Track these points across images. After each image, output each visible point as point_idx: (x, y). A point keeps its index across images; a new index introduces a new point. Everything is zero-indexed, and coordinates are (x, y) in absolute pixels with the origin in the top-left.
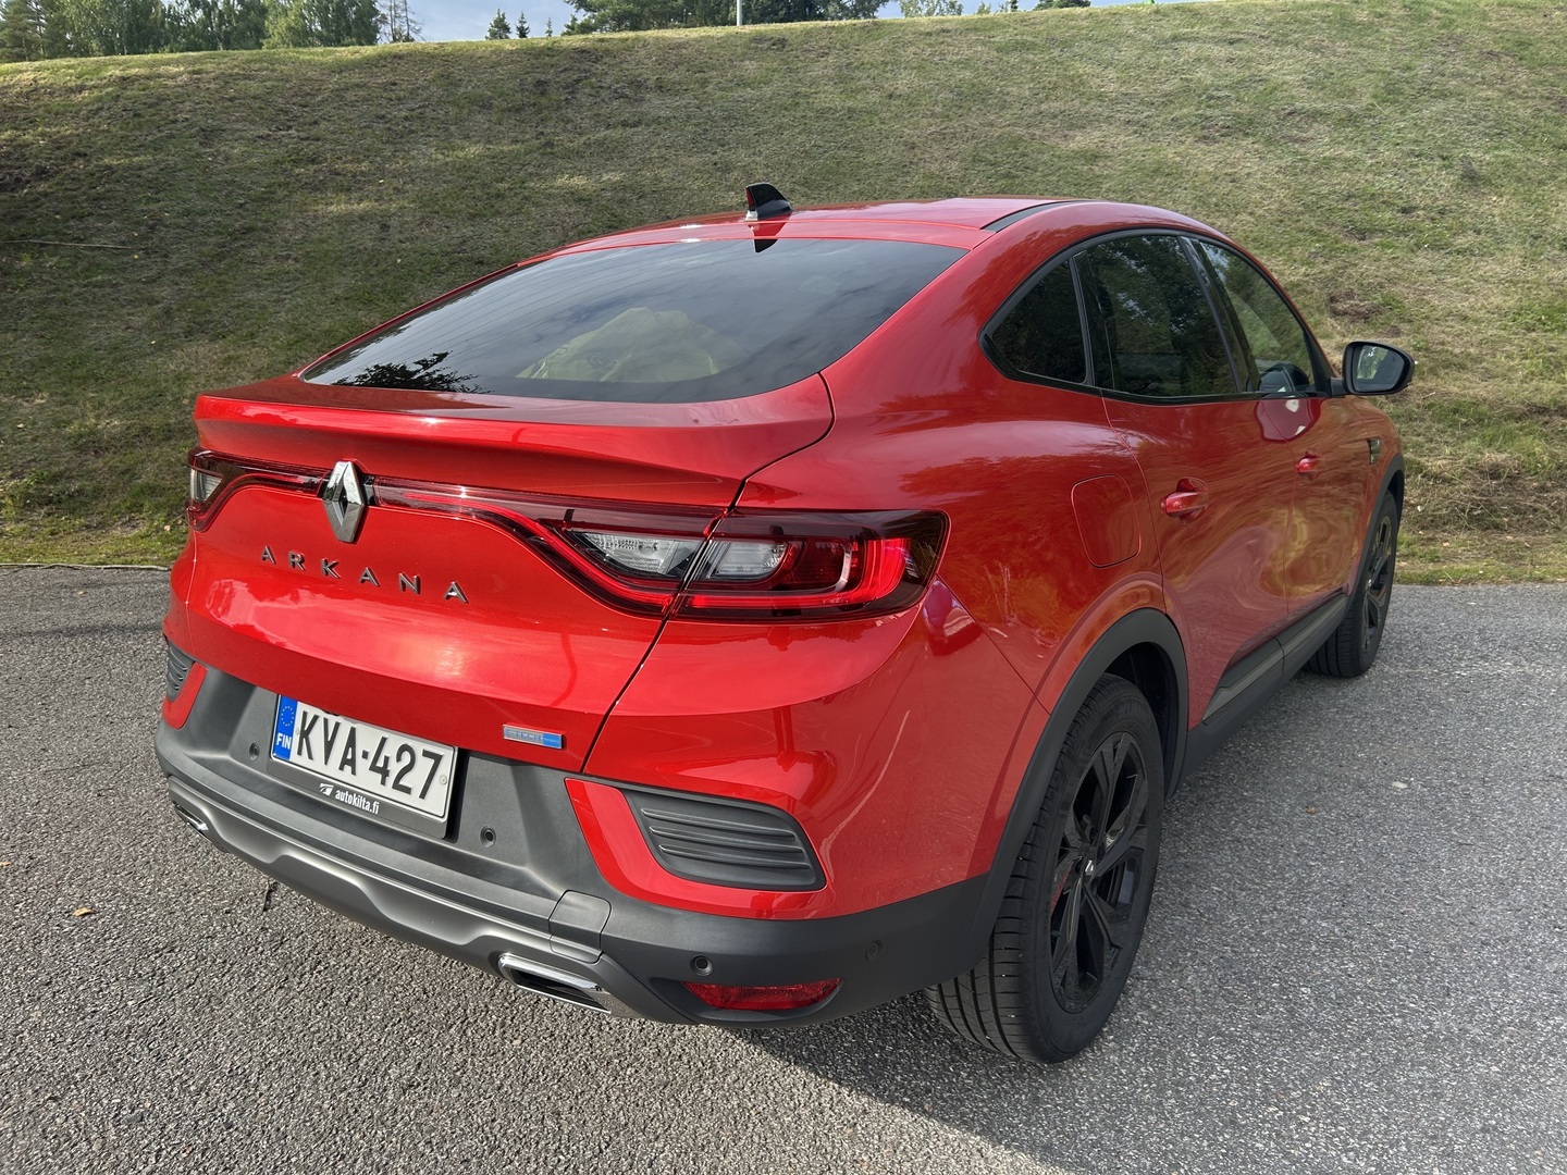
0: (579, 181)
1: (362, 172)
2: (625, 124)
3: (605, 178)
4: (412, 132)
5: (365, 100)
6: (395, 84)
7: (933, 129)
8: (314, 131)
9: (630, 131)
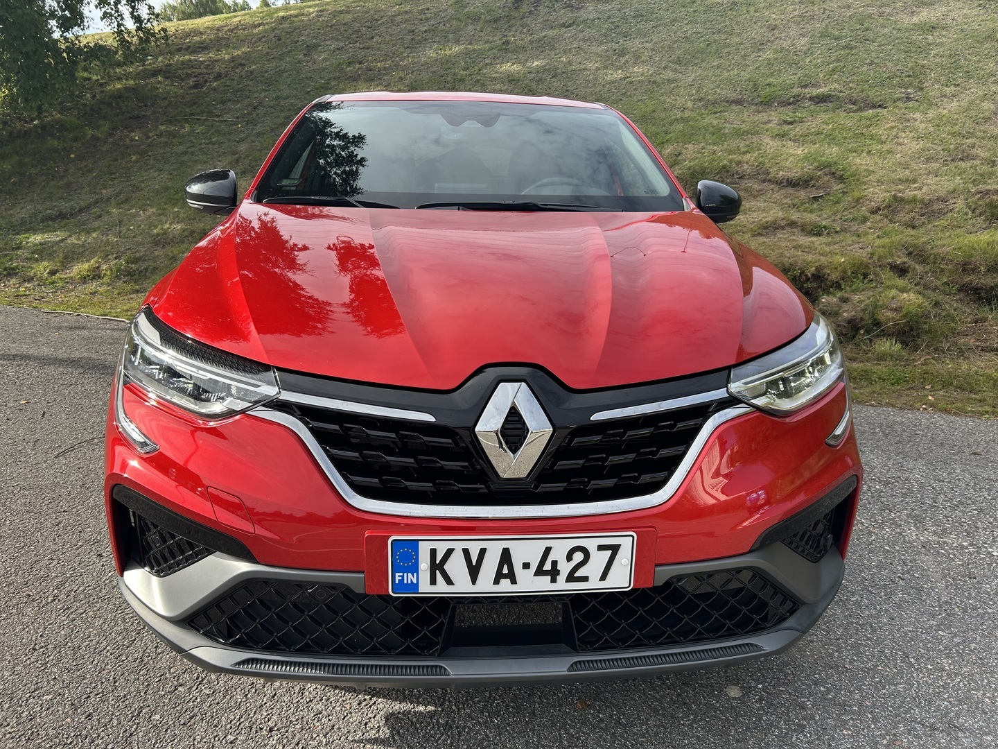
0: (516, 67)
1: (385, 68)
2: (563, 25)
3: (536, 63)
4: (426, 40)
5: (407, 20)
6: (428, 9)
7: (795, 13)
8: (370, 43)
9: (563, 30)
